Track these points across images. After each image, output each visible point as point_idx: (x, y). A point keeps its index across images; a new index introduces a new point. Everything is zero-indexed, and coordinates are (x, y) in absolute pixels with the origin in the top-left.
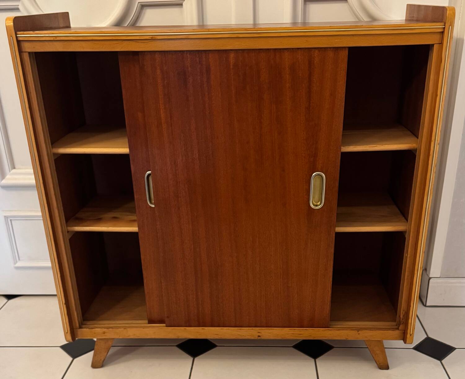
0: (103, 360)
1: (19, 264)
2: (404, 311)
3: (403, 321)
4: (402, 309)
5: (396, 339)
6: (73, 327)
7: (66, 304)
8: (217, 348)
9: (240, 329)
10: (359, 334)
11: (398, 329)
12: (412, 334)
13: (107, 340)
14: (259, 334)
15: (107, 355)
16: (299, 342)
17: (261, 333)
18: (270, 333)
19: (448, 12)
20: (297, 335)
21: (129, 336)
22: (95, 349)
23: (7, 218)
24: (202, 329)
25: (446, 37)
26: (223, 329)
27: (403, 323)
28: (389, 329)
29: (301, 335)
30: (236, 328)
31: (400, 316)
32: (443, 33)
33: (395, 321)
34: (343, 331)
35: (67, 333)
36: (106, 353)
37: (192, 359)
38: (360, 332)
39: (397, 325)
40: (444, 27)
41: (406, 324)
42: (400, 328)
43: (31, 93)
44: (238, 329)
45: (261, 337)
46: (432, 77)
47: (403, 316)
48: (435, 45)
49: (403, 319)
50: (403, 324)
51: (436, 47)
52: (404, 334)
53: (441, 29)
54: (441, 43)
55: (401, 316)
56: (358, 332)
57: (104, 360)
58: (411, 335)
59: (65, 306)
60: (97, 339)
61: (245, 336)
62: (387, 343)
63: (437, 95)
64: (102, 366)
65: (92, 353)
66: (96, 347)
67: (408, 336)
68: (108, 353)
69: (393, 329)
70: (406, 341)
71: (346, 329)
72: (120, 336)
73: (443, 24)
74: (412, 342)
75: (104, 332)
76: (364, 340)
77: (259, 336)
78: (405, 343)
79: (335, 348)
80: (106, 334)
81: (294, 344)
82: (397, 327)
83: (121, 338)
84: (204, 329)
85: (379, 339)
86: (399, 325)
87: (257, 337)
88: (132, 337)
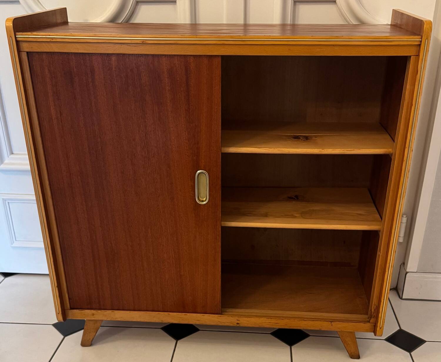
0: (91, 339)
1: (16, 244)
2: (375, 305)
3: (374, 314)
4: (373, 304)
5: (367, 331)
6: (64, 307)
7: (58, 287)
8: (200, 331)
9: (220, 316)
10: (332, 325)
11: (369, 322)
12: (382, 327)
13: (96, 321)
14: (238, 322)
15: (97, 335)
16: (275, 330)
17: (239, 320)
18: (248, 321)
19: (425, 26)
20: (273, 324)
21: (116, 318)
22: (84, 329)
23: (5, 200)
24: (185, 315)
25: (422, 49)
26: (204, 316)
27: (375, 316)
28: (360, 322)
29: (277, 324)
30: (217, 315)
31: (371, 310)
32: (419, 45)
33: (367, 314)
34: (317, 322)
35: (59, 313)
36: (95, 333)
37: (175, 341)
38: (333, 323)
39: (368, 318)
40: (421, 40)
41: (377, 317)
42: (371, 321)
43: (28, 90)
44: (218, 316)
45: (240, 324)
46: (408, 87)
47: (375, 310)
48: (412, 57)
49: (374, 313)
50: (373, 317)
51: (412, 59)
52: (375, 327)
53: (418, 42)
54: (418, 55)
55: (373, 310)
56: (331, 323)
57: (93, 339)
58: (380, 328)
59: (57, 289)
60: (87, 320)
61: (225, 323)
62: (358, 335)
63: (412, 105)
64: (91, 345)
65: (82, 332)
66: (85, 327)
67: (378, 329)
68: (96, 333)
69: (365, 322)
70: (376, 333)
71: (320, 320)
72: (107, 318)
73: (420, 37)
74: (382, 335)
75: (93, 314)
76: (337, 331)
77: (238, 324)
78: (375, 335)
79: (311, 337)
80: (94, 316)
81: (272, 332)
82: (368, 320)
83: (109, 319)
84: (186, 315)
85: (351, 331)
86: (371, 317)
87: (236, 324)
88: (119, 320)
